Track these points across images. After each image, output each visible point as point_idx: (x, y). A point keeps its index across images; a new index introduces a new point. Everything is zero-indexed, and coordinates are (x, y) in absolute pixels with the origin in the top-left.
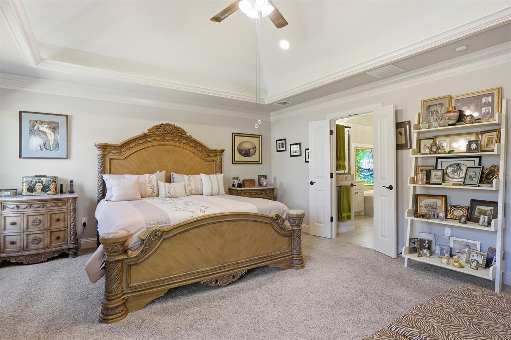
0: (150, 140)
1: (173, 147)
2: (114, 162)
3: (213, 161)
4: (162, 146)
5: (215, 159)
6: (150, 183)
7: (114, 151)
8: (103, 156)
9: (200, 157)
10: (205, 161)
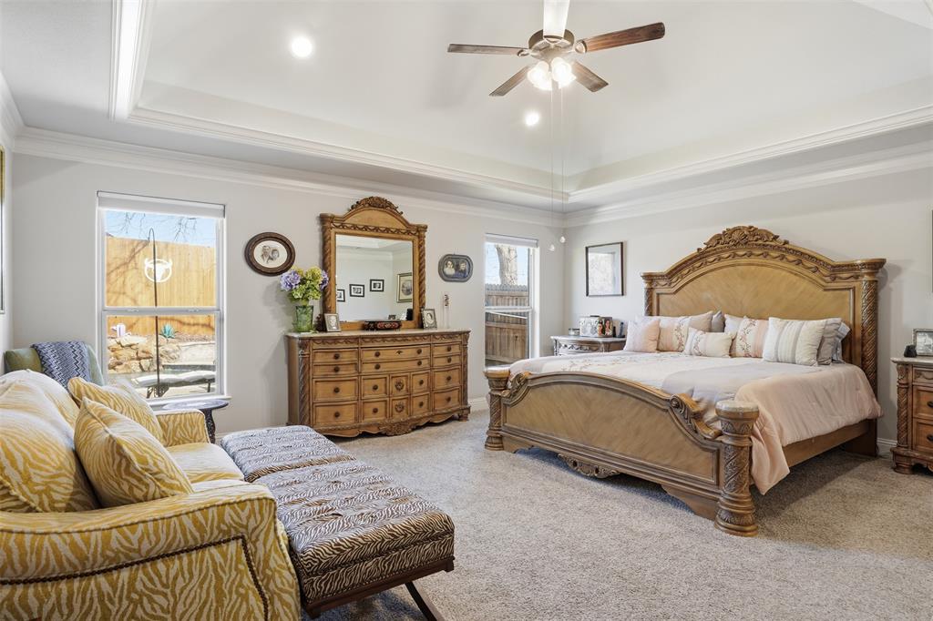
0: (711, 259)
1: (753, 268)
2: (663, 298)
3: (849, 289)
4: (731, 268)
5: (856, 284)
6: (678, 329)
7: (663, 283)
8: (649, 292)
9: (813, 281)
10: (825, 290)
